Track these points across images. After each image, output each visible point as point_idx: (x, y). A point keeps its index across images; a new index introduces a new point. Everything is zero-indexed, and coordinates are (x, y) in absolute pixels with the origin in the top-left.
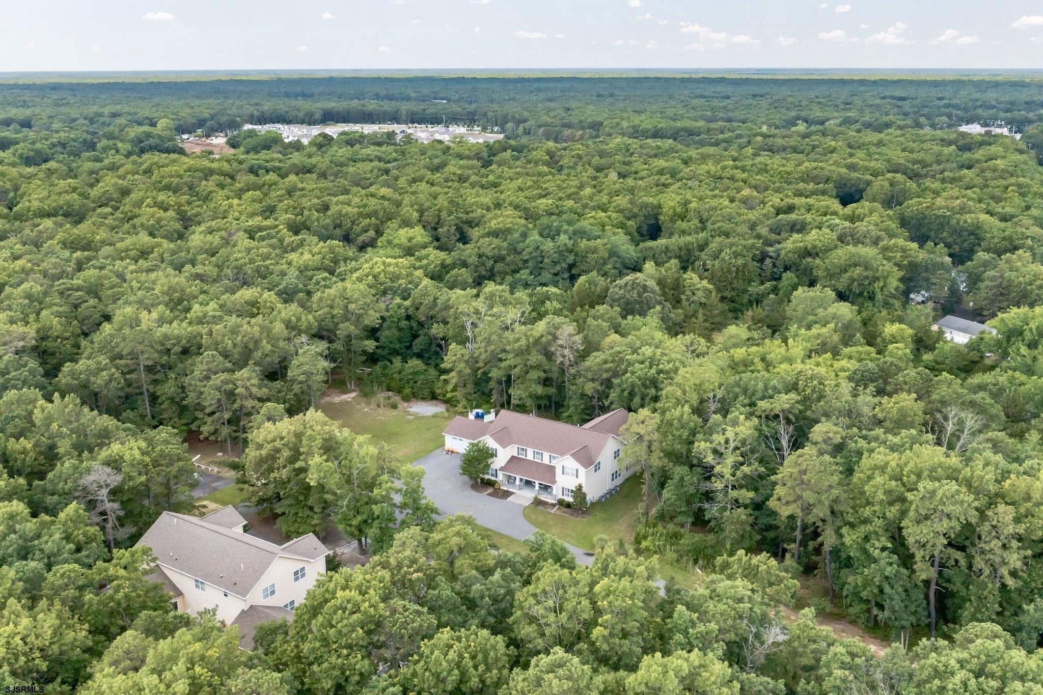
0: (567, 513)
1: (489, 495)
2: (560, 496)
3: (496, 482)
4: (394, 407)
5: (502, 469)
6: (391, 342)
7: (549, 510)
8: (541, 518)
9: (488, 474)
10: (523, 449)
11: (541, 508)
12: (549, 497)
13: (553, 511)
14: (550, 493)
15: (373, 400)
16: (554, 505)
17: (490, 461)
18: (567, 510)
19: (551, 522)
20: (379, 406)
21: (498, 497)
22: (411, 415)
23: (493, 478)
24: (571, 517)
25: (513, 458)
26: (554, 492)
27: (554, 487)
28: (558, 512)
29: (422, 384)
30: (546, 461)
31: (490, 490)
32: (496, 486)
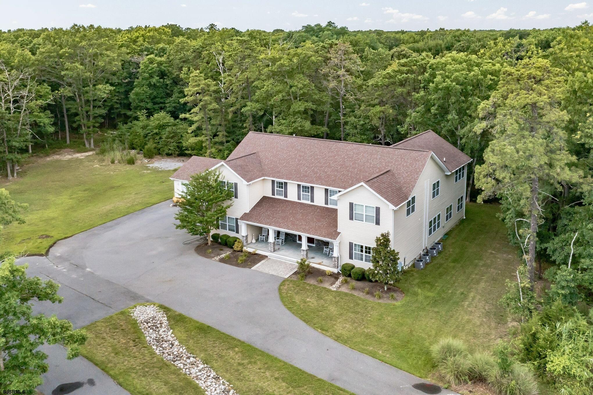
0: (362, 290)
1: (222, 260)
2: (346, 260)
3: (236, 239)
4: (131, 162)
5: (245, 217)
6: (142, 101)
7: (326, 285)
8: (312, 301)
9: (224, 227)
10: (280, 185)
11: (312, 281)
12: (325, 261)
13: (333, 288)
14: (328, 256)
15: (108, 157)
16: (335, 276)
17: (225, 204)
18: (360, 284)
19: (333, 309)
20: (113, 162)
21: (237, 265)
22: (148, 170)
23: (232, 234)
24: (369, 298)
25: (264, 199)
26: (335, 254)
27: (336, 243)
28: (344, 289)
29: (167, 138)
30: (319, 200)
31: (226, 253)
32: (236, 247)
